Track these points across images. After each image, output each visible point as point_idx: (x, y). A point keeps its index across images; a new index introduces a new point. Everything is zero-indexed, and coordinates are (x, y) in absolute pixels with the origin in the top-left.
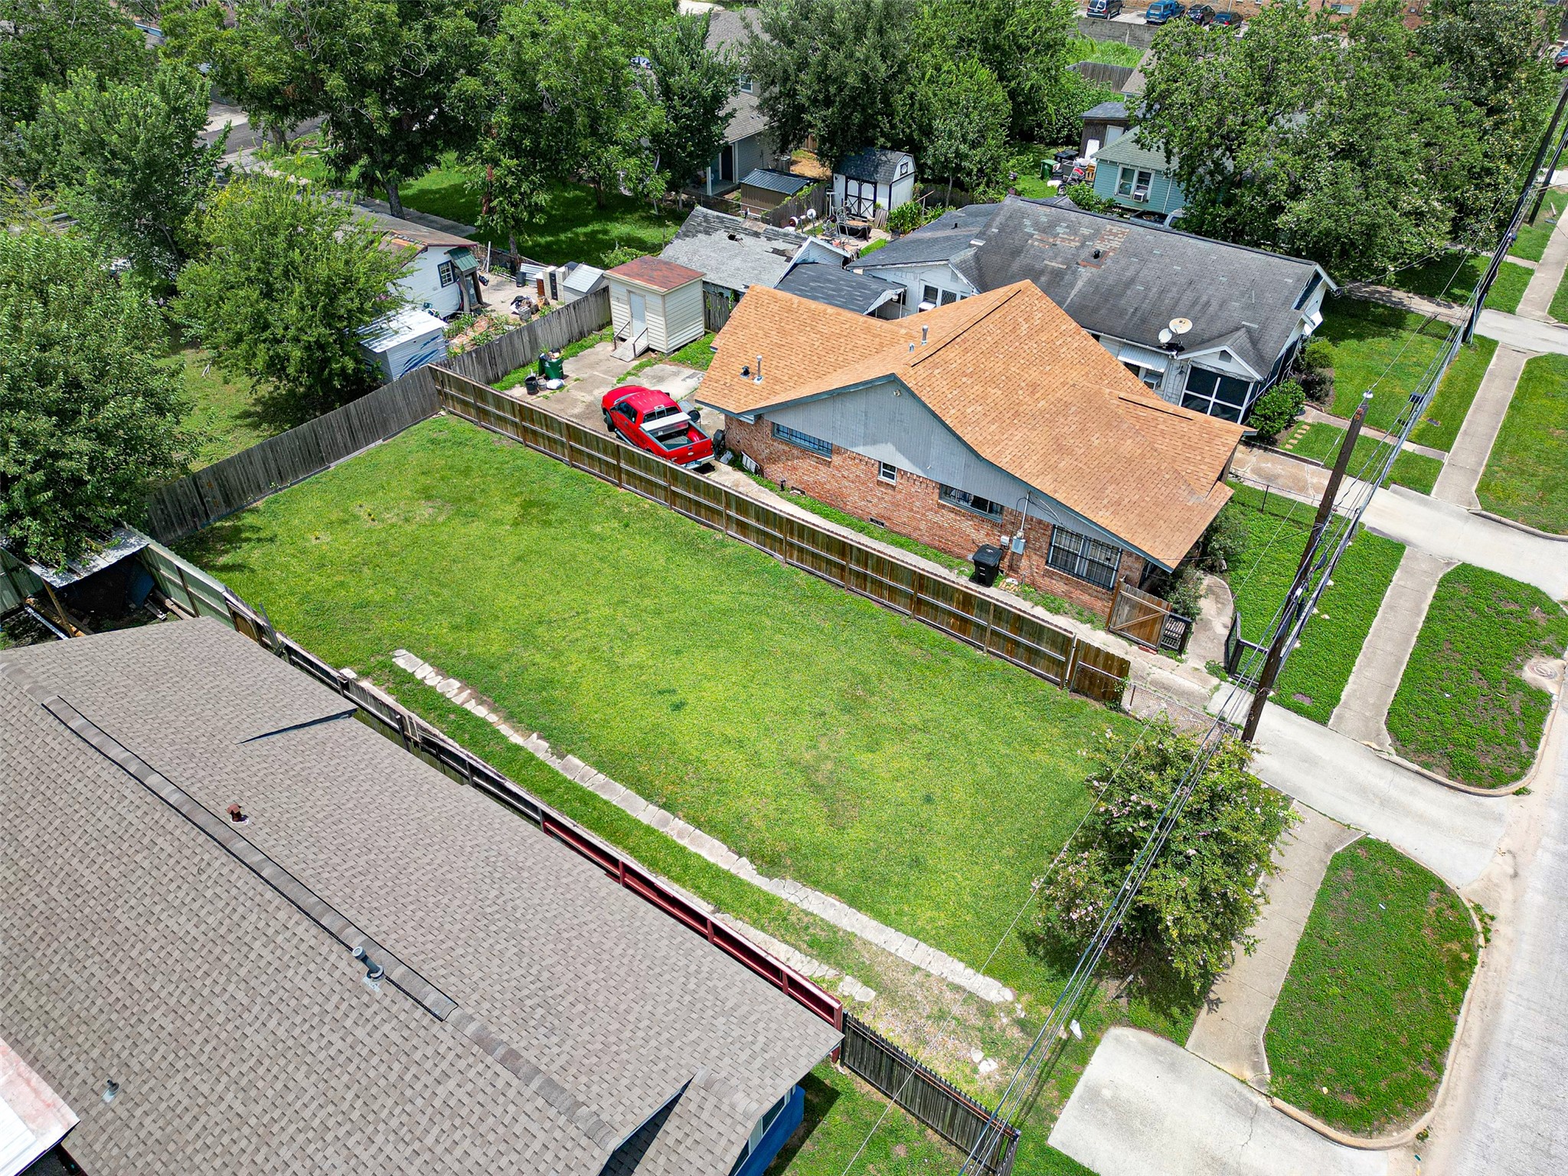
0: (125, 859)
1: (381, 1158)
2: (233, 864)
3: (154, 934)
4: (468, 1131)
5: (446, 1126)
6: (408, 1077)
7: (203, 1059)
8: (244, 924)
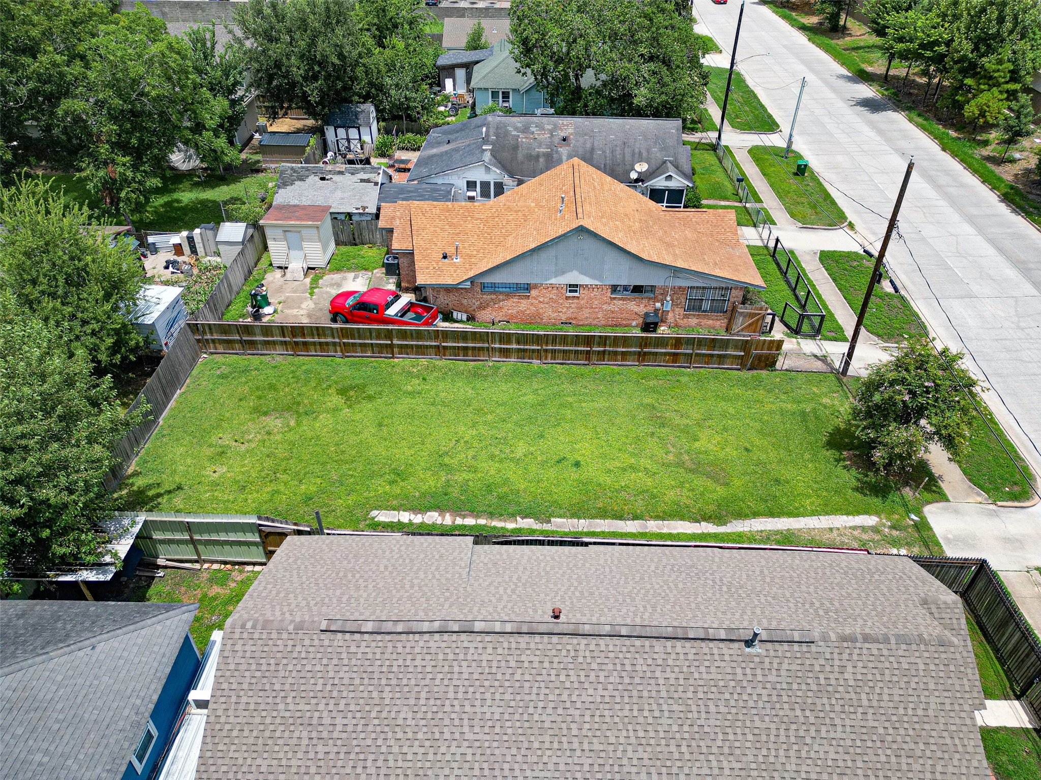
0: (507, 684)
1: (848, 729)
2: (593, 641)
3: (578, 712)
4: (880, 684)
5: (867, 690)
6: (822, 682)
7: (687, 756)
8: (638, 668)
